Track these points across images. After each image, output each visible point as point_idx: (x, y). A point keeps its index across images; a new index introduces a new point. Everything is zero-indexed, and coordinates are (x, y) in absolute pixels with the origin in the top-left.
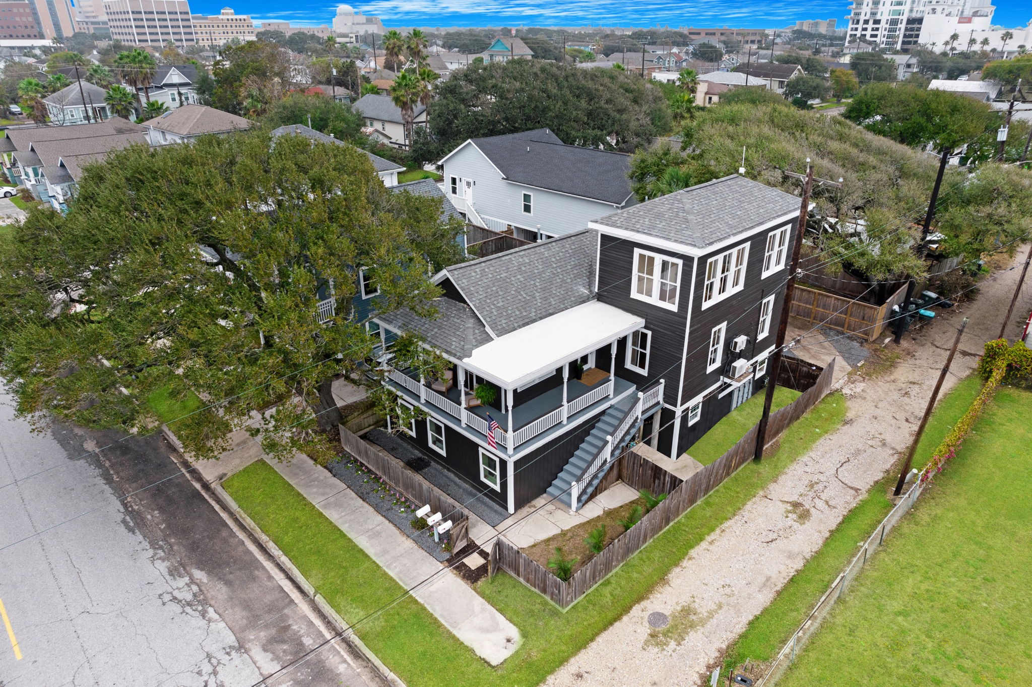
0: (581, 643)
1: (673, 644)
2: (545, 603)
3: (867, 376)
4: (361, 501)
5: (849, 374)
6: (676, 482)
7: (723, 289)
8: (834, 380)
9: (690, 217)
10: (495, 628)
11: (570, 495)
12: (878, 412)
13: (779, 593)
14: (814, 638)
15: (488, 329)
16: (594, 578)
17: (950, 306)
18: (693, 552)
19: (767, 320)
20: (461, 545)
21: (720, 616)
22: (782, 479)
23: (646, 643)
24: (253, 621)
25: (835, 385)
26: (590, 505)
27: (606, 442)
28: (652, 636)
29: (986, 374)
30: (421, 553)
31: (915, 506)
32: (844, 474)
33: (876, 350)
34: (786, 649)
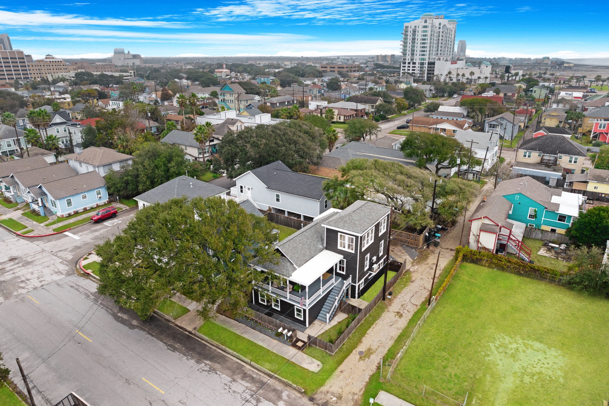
0: (340, 363)
1: (367, 359)
2: (327, 353)
3: (418, 263)
4: (253, 330)
5: (412, 262)
6: (360, 310)
7: (368, 243)
8: (407, 266)
9: (356, 222)
10: (313, 363)
11: (326, 319)
12: (423, 277)
13: (396, 340)
14: (407, 351)
15: (295, 265)
16: (340, 343)
17: (447, 230)
18: (368, 332)
19: (382, 248)
20: (294, 339)
21: (379, 349)
22: (393, 304)
23: (359, 360)
24: (234, 373)
25: (408, 267)
26: (332, 321)
27: (336, 299)
28: (360, 358)
29: (456, 258)
30: (281, 344)
31: (434, 308)
32: (412, 301)
33: (421, 252)
34: (399, 355)
